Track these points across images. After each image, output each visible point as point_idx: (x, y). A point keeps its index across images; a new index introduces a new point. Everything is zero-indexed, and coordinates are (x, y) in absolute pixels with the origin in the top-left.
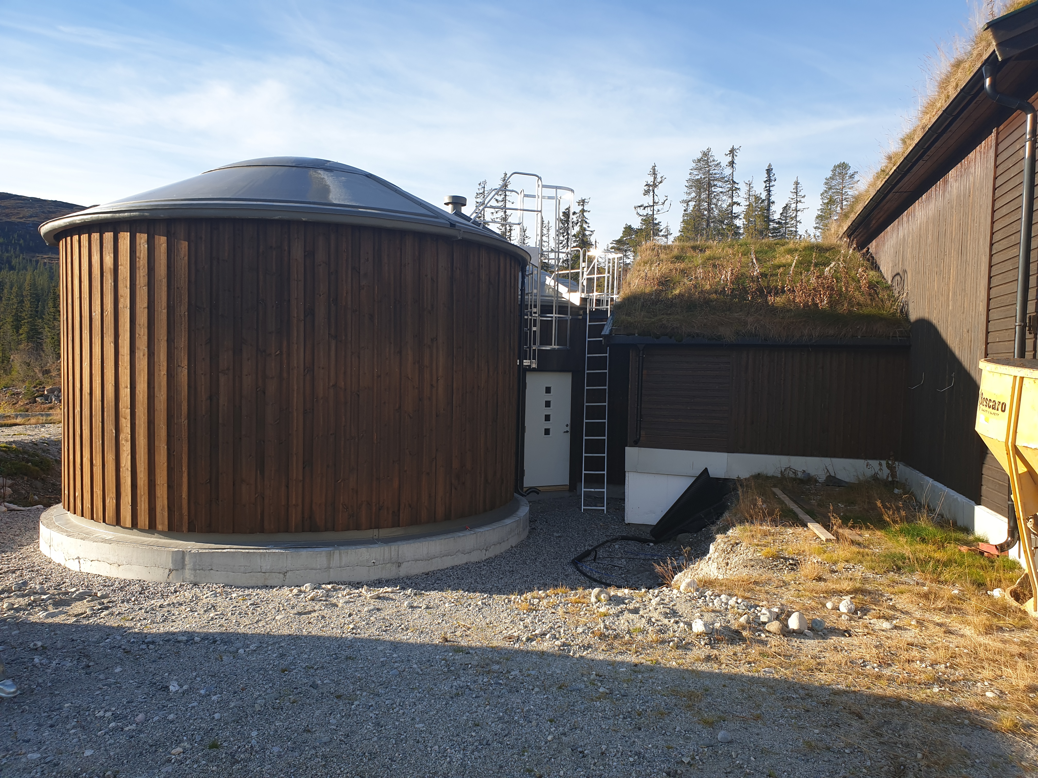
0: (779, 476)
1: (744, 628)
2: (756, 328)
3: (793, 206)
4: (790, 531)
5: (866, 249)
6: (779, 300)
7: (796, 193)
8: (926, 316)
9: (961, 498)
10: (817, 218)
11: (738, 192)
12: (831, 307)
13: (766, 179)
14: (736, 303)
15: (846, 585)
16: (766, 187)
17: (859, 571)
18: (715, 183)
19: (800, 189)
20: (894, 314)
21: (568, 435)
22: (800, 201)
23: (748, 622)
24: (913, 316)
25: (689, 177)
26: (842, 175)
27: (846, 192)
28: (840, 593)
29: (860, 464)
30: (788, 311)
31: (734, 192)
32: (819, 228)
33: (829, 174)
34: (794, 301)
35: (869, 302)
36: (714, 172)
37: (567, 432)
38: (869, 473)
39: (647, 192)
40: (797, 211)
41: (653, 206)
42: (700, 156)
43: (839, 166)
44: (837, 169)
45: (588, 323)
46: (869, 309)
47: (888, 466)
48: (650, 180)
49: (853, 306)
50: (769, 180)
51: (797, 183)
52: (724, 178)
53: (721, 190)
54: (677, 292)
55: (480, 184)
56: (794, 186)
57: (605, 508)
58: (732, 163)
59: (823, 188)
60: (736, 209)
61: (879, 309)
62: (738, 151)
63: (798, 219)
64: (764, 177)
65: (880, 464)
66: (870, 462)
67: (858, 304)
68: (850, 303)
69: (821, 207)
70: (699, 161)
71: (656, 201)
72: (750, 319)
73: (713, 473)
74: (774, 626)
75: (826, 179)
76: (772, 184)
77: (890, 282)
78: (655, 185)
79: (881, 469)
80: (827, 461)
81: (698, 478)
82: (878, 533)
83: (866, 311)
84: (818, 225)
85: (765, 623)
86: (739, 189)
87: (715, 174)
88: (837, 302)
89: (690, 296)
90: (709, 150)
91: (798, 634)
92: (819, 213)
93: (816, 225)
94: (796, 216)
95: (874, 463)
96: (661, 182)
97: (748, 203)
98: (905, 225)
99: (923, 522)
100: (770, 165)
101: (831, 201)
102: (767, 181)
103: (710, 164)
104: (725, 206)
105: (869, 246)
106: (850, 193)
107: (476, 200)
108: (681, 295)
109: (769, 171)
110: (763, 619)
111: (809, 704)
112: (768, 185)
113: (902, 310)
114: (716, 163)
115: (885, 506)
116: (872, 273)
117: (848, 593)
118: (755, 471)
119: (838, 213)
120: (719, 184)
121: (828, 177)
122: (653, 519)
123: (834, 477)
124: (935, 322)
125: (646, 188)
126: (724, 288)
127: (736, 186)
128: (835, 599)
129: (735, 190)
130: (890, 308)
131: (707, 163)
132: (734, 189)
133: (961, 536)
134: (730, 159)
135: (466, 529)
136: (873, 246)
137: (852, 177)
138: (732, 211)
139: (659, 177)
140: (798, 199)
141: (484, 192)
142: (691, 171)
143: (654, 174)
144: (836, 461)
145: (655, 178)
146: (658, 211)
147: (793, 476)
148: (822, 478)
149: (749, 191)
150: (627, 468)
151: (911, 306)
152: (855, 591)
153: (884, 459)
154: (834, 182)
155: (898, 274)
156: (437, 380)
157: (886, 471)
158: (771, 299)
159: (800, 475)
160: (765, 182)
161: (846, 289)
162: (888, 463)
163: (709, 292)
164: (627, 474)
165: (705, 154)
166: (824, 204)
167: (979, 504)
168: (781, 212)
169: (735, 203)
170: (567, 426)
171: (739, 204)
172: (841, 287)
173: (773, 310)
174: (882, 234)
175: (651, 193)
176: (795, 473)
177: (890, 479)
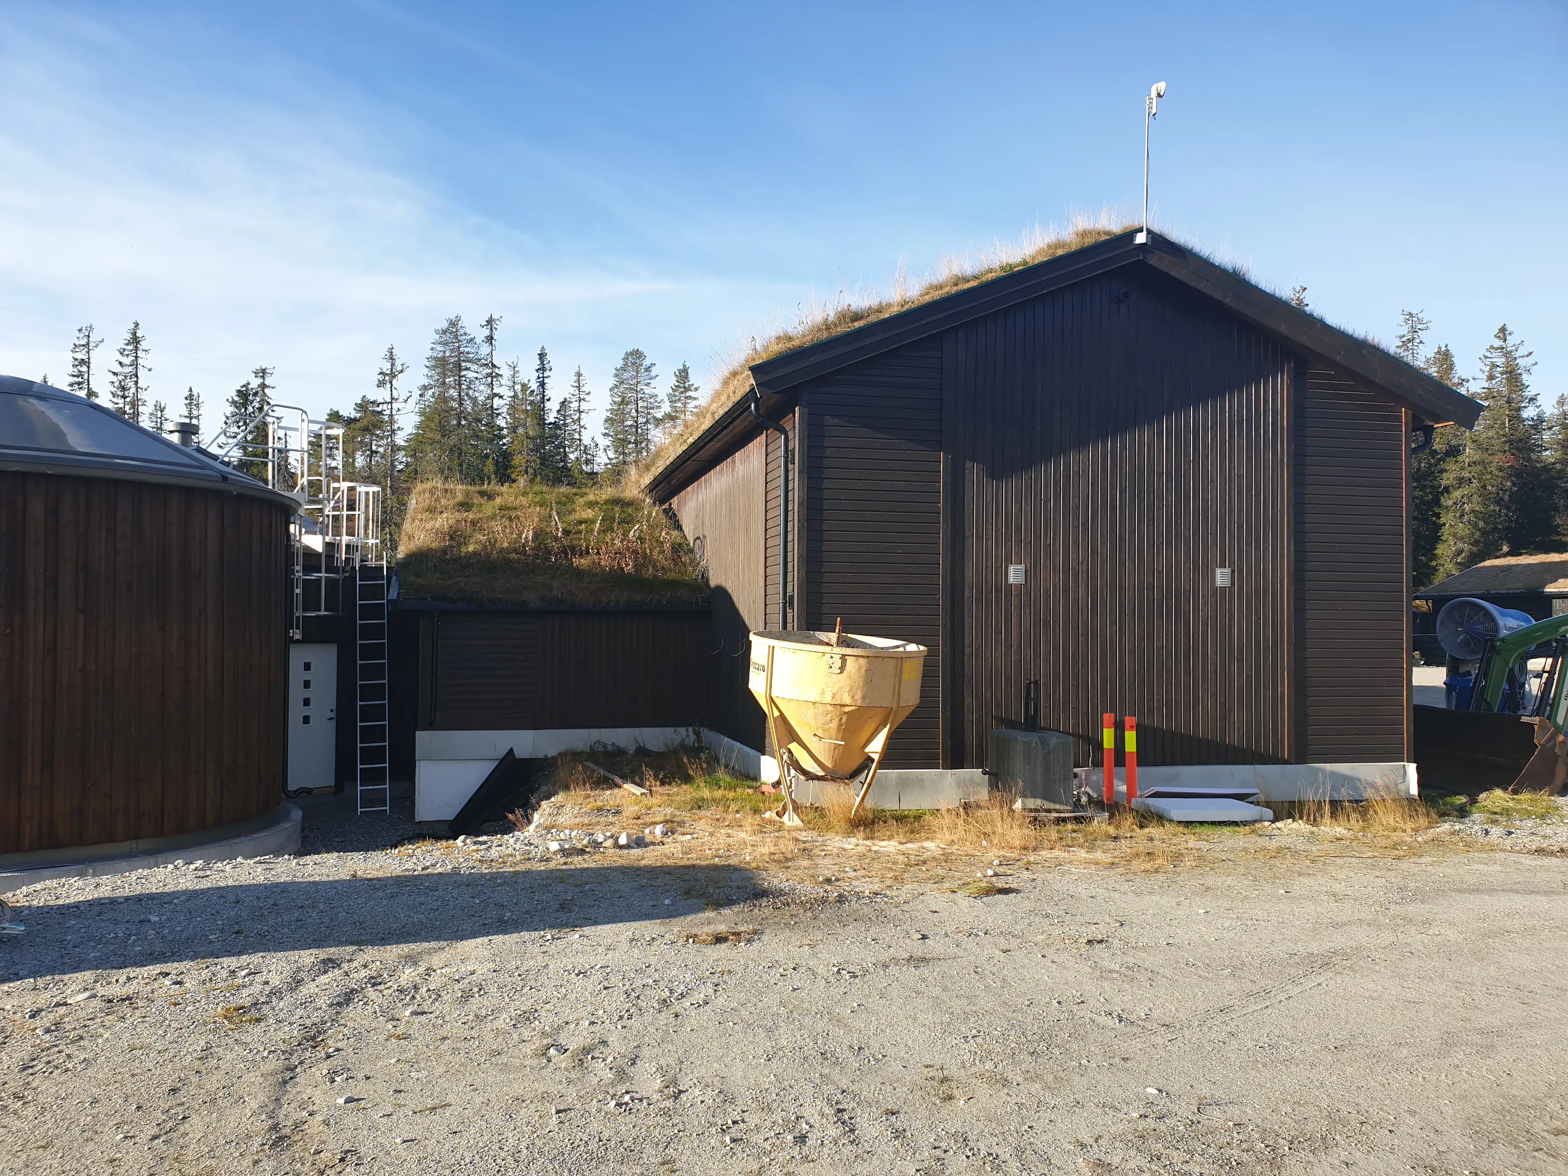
0: (589, 750)
1: (587, 847)
2: (562, 593)
3: (575, 405)
4: (608, 792)
5: (667, 504)
6: (581, 562)
7: (579, 387)
8: (723, 584)
9: (752, 752)
10: (606, 421)
11: (500, 379)
12: (636, 571)
13: (538, 367)
14: (539, 564)
15: (659, 819)
16: (539, 378)
17: (669, 811)
18: (468, 365)
19: (584, 382)
20: (696, 580)
21: (334, 722)
22: (584, 399)
23: (589, 843)
24: (713, 583)
25: (430, 353)
26: (637, 367)
27: (642, 390)
28: (656, 823)
29: (668, 732)
30: (594, 575)
31: (495, 379)
32: (609, 435)
33: (620, 364)
34: (599, 564)
35: (672, 566)
36: (467, 350)
37: (332, 719)
38: (677, 740)
39: (381, 384)
40: (580, 412)
41: (391, 403)
42: (445, 325)
43: (632, 354)
44: (630, 358)
45: (358, 582)
46: (673, 574)
47: (695, 733)
48: (386, 367)
49: (657, 571)
50: (542, 369)
51: (579, 375)
52: (480, 360)
53: (476, 375)
54: (471, 548)
55: (80, 330)
56: (575, 378)
57: (388, 808)
58: (490, 339)
59: (612, 381)
60: (497, 402)
61: (682, 575)
62: (498, 322)
63: (582, 424)
64: (536, 363)
65: (687, 731)
66: (678, 729)
67: (663, 568)
68: (655, 566)
69: (610, 407)
70: (444, 332)
71: (395, 395)
72: (556, 584)
73: (519, 754)
74: (609, 843)
75: (616, 369)
76: (547, 374)
77: (692, 545)
78: (393, 375)
79: (688, 736)
80: (636, 731)
81: (502, 761)
82: (684, 787)
83: (671, 576)
84: (607, 431)
85: (601, 843)
86: (501, 376)
87: (468, 353)
88: (643, 565)
89: (488, 556)
90: (458, 318)
91: (628, 846)
92: (609, 415)
93: (604, 431)
94: (579, 418)
95: (682, 730)
96: (402, 371)
97: (512, 394)
98: (703, 490)
99: (721, 774)
100: (543, 348)
101: (624, 402)
102: (539, 369)
103: (460, 338)
104: (481, 398)
105: (672, 501)
106: (646, 391)
107: (72, 355)
108: (475, 553)
109: (542, 356)
110: (600, 840)
111: (639, 873)
112: (541, 375)
113: (703, 575)
114: (469, 338)
115: (690, 762)
116: (675, 533)
117: (661, 823)
118: (562, 748)
119: (632, 417)
120: (474, 367)
121: (619, 367)
122: (449, 813)
123: (644, 748)
124: (729, 590)
125: (381, 377)
126: (524, 547)
127: (497, 371)
128: (651, 827)
129: (495, 377)
130: (692, 574)
131: (456, 337)
132: (493, 376)
133: (751, 783)
134: (487, 332)
135: (240, 835)
136: (675, 501)
137: (648, 369)
138: (492, 406)
139: (398, 363)
140: (582, 397)
141: (88, 343)
142: (434, 346)
143: (391, 358)
144: (646, 731)
145: (393, 365)
146: (399, 410)
147: (603, 749)
148: (632, 749)
149: (514, 377)
150: (418, 756)
151: (711, 572)
152: (667, 822)
153: (690, 726)
154: (626, 375)
155: (698, 538)
156: (206, 658)
157: (693, 737)
158: (576, 561)
159: (609, 748)
160: (537, 370)
161: (651, 552)
162: (694, 729)
163: (508, 551)
164: (417, 764)
165: (453, 324)
166: (615, 403)
167: (764, 755)
168: (558, 408)
169: (496, 395)
170: (332, 711)
171: (501, 397)
172: (645, 549)
173: (579, 573)
174: (683, 492)
175: (388, 386)
176: (605, 747)
177: (696, 745)
